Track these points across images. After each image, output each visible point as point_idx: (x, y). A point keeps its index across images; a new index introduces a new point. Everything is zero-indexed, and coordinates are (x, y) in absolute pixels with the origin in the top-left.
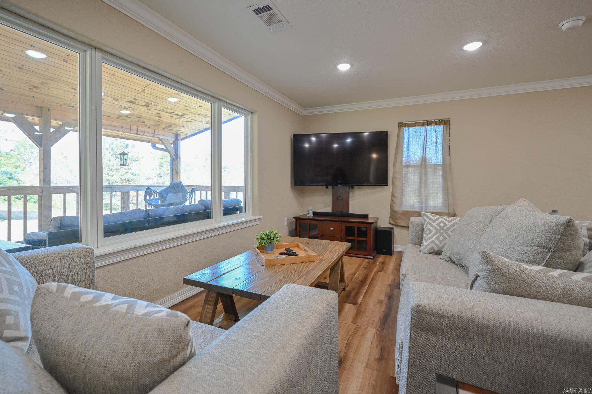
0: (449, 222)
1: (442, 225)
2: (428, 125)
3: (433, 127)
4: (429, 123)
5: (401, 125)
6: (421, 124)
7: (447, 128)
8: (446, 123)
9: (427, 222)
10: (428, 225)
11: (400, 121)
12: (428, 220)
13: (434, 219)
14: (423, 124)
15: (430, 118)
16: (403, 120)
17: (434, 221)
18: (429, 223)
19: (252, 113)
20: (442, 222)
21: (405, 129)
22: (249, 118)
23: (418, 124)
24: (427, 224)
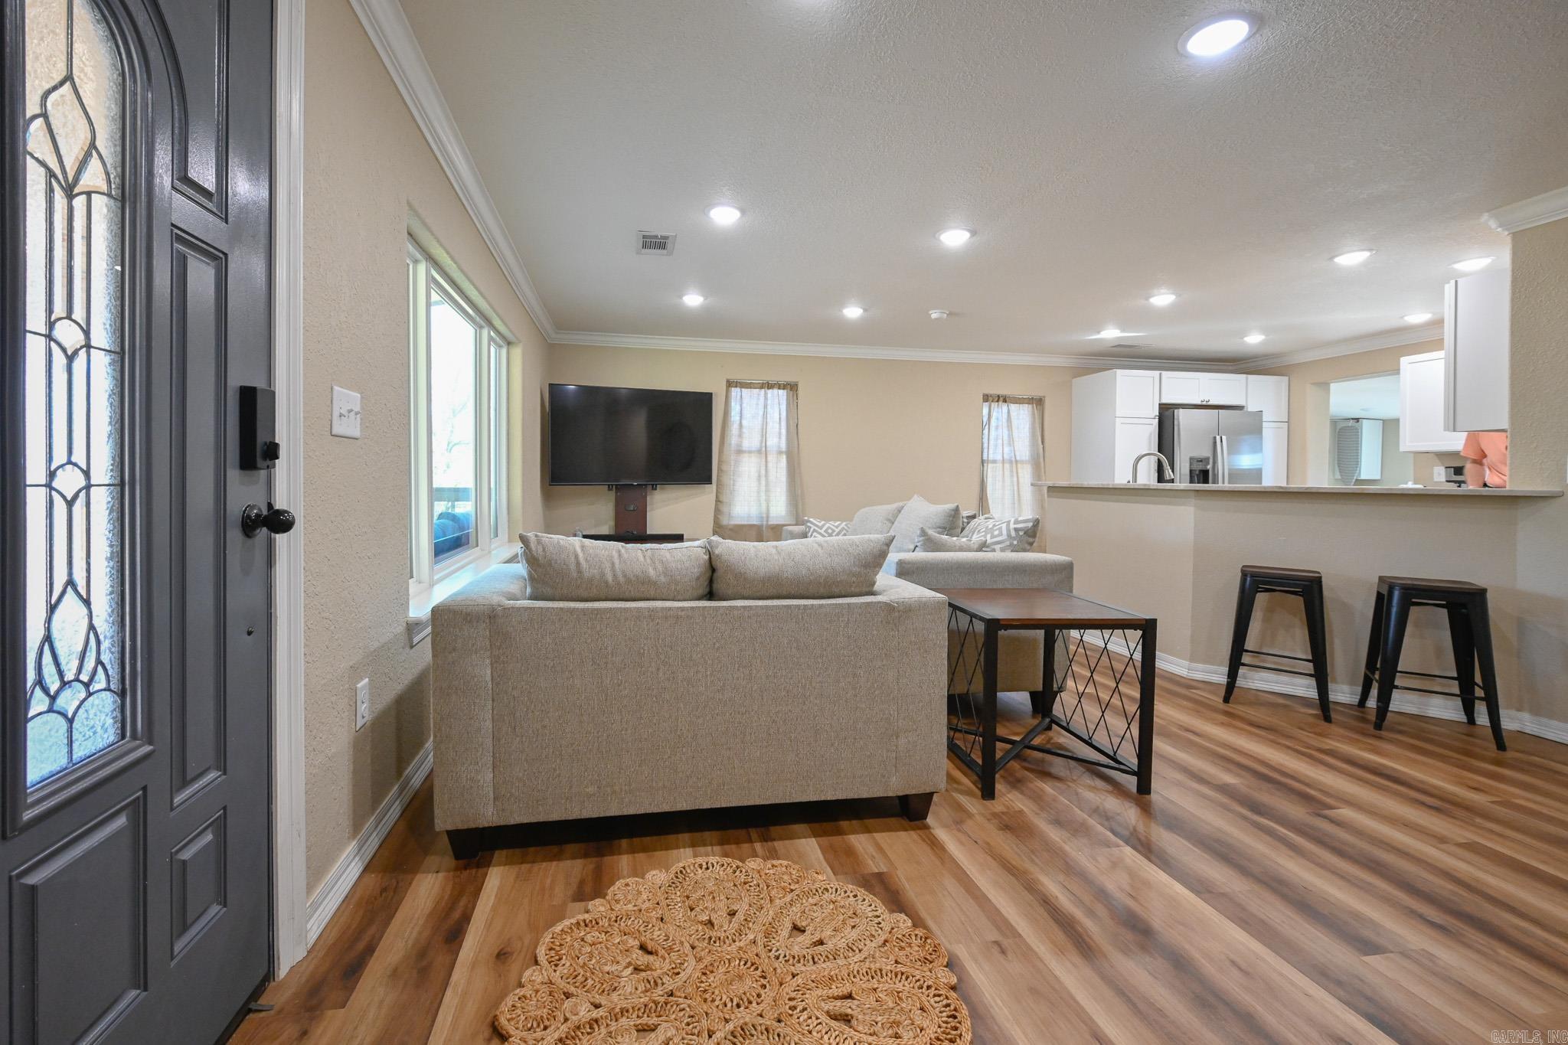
0: (837, 527)
1: (830, 531)
2: (768, 389)
3: (775, 391)
4: (770, 386)
5: (730, 384)
6: (759, 386)
7: (793, 396)
8: (792, 387)
9: (812, 530)
10: (815, 534)
11: (728, 378)
12: (813, 527)
13: (820, 524)
14: (762, 387)
15: (772, 378)
16: (733, 377)
17: (821, 528)
18: (814, 531)
19: (509, 343)
20: (829, 528)
21: (735, 392)
22: (504, 351)
23: (756, 386)
24: (813, 532)
